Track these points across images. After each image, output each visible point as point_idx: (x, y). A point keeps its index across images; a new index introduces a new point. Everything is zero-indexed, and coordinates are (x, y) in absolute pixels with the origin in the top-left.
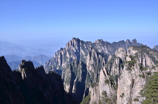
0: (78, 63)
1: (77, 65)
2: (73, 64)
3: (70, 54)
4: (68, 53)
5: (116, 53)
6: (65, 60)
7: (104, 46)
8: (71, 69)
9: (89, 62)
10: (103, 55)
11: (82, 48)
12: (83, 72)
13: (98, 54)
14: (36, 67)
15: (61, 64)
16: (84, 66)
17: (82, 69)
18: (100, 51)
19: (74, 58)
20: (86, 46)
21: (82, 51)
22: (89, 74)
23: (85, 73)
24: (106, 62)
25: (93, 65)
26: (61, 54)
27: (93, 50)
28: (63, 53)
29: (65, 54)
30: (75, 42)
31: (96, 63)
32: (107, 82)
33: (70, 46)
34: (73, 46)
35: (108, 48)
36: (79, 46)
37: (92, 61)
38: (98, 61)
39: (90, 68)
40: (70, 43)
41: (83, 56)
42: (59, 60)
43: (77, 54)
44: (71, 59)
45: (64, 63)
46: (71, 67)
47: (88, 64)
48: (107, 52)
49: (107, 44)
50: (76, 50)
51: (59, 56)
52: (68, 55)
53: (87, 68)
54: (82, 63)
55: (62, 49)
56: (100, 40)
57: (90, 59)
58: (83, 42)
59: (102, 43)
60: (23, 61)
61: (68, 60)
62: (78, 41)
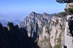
0: (34, 23)
1: (34, 25)
2: (32, 24)
3: (31, 19)
4: (29, 19)
5: (52, 19)
6: (28, 22)
7: (46, 15)
8: (31, 26)
9: (39, 23)
10: (46, 20)
11: (36, 17)
12: (36, 28)
13: (44, 19)
14: (14, 25)
15: (27, 24)
16: (37, 25)
17: (36, 26)
18: (44, 18)
19: (32, 21)
20: (38, 16)
21: (36, 18)
22: (39, 29)
23: (37, 28)
24: (47, 23)
25: (41, 24)
26: (26, 19)
27: (41, 18)
28: (27, 19)
29: (28, 19)
30: (33, 14)
31: (43, 24)
32: (46, 32)
33: (31, 16)
34: (32, 16)
35: (48, 17)
36: (35, 16)
37: (41, 22)
38: (43, 23)
39: (40, 26)
40: (31, 14)
41: (37, 20)
42: (26, 22)
43: (34, 19)
44: (31, 22)
45: (28, 23)
46: (31, 25)
47: (39, 24)
48: (48, 19)
49: (48, 15)
50: (34, 18)
51: (26, 20)
52: (30, 20)
53: (39, 26)
54: (36, 24)
55: (27, 17)
56: (44, 13)
57: (40, 22)
58: (37, 14)
59: (46, 14)
60: (8, 23)
61: (30, 22)
62: (34, 13)
